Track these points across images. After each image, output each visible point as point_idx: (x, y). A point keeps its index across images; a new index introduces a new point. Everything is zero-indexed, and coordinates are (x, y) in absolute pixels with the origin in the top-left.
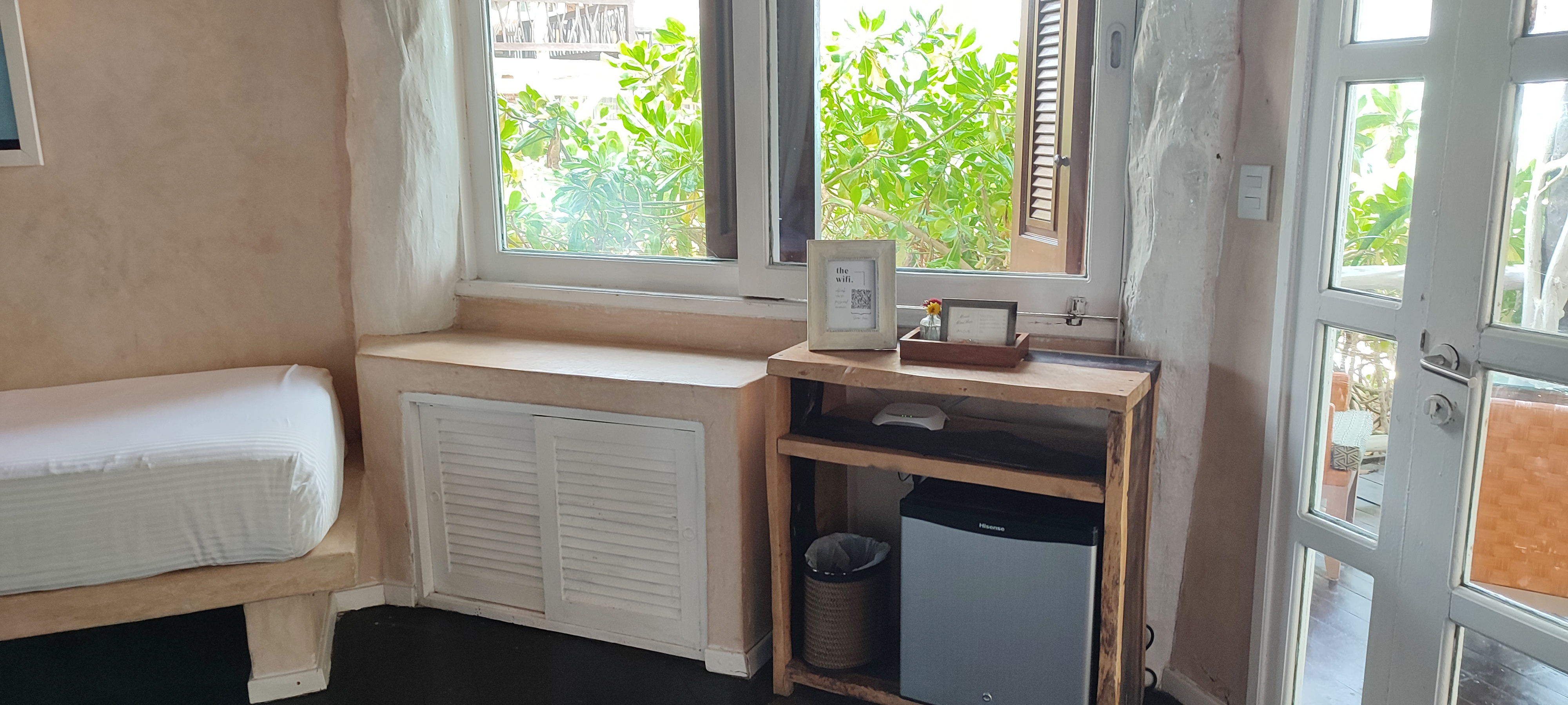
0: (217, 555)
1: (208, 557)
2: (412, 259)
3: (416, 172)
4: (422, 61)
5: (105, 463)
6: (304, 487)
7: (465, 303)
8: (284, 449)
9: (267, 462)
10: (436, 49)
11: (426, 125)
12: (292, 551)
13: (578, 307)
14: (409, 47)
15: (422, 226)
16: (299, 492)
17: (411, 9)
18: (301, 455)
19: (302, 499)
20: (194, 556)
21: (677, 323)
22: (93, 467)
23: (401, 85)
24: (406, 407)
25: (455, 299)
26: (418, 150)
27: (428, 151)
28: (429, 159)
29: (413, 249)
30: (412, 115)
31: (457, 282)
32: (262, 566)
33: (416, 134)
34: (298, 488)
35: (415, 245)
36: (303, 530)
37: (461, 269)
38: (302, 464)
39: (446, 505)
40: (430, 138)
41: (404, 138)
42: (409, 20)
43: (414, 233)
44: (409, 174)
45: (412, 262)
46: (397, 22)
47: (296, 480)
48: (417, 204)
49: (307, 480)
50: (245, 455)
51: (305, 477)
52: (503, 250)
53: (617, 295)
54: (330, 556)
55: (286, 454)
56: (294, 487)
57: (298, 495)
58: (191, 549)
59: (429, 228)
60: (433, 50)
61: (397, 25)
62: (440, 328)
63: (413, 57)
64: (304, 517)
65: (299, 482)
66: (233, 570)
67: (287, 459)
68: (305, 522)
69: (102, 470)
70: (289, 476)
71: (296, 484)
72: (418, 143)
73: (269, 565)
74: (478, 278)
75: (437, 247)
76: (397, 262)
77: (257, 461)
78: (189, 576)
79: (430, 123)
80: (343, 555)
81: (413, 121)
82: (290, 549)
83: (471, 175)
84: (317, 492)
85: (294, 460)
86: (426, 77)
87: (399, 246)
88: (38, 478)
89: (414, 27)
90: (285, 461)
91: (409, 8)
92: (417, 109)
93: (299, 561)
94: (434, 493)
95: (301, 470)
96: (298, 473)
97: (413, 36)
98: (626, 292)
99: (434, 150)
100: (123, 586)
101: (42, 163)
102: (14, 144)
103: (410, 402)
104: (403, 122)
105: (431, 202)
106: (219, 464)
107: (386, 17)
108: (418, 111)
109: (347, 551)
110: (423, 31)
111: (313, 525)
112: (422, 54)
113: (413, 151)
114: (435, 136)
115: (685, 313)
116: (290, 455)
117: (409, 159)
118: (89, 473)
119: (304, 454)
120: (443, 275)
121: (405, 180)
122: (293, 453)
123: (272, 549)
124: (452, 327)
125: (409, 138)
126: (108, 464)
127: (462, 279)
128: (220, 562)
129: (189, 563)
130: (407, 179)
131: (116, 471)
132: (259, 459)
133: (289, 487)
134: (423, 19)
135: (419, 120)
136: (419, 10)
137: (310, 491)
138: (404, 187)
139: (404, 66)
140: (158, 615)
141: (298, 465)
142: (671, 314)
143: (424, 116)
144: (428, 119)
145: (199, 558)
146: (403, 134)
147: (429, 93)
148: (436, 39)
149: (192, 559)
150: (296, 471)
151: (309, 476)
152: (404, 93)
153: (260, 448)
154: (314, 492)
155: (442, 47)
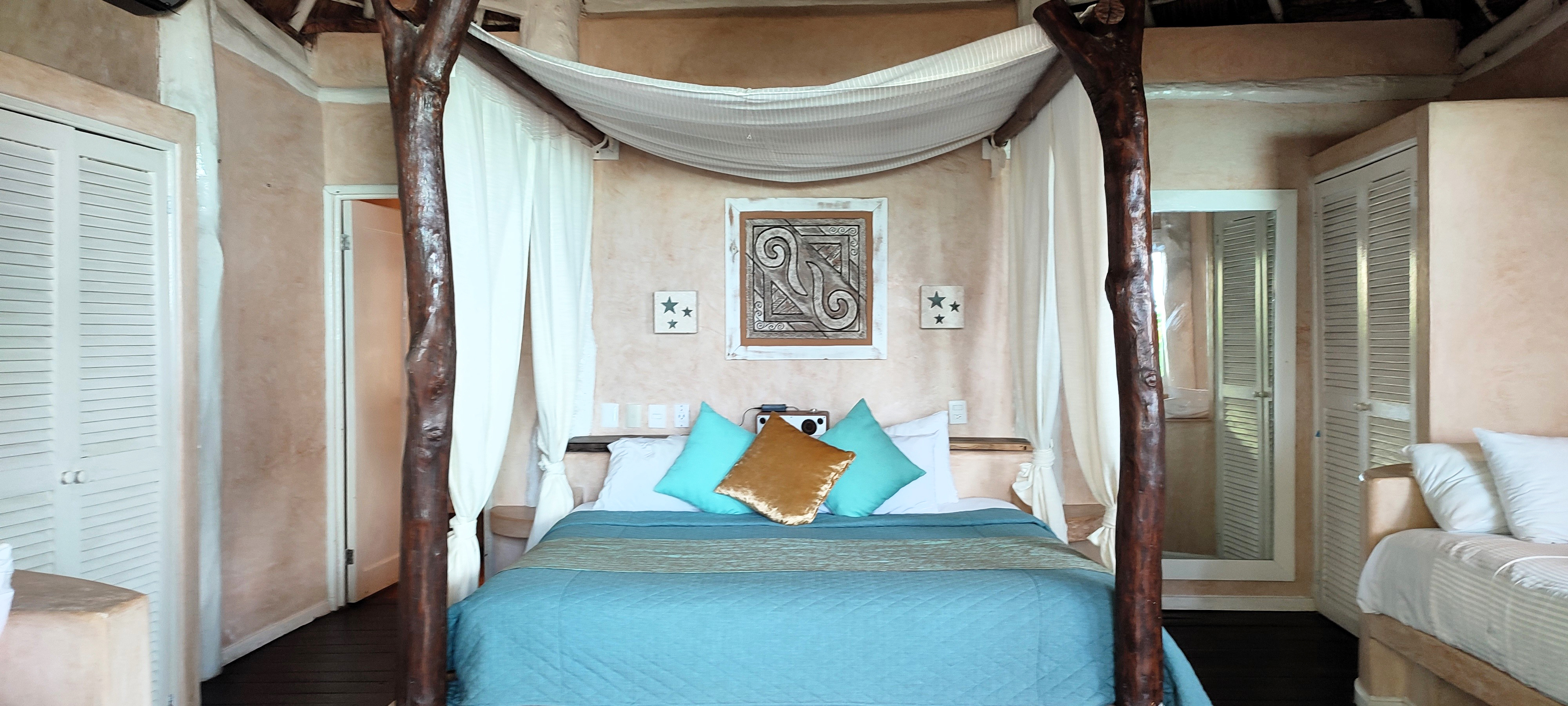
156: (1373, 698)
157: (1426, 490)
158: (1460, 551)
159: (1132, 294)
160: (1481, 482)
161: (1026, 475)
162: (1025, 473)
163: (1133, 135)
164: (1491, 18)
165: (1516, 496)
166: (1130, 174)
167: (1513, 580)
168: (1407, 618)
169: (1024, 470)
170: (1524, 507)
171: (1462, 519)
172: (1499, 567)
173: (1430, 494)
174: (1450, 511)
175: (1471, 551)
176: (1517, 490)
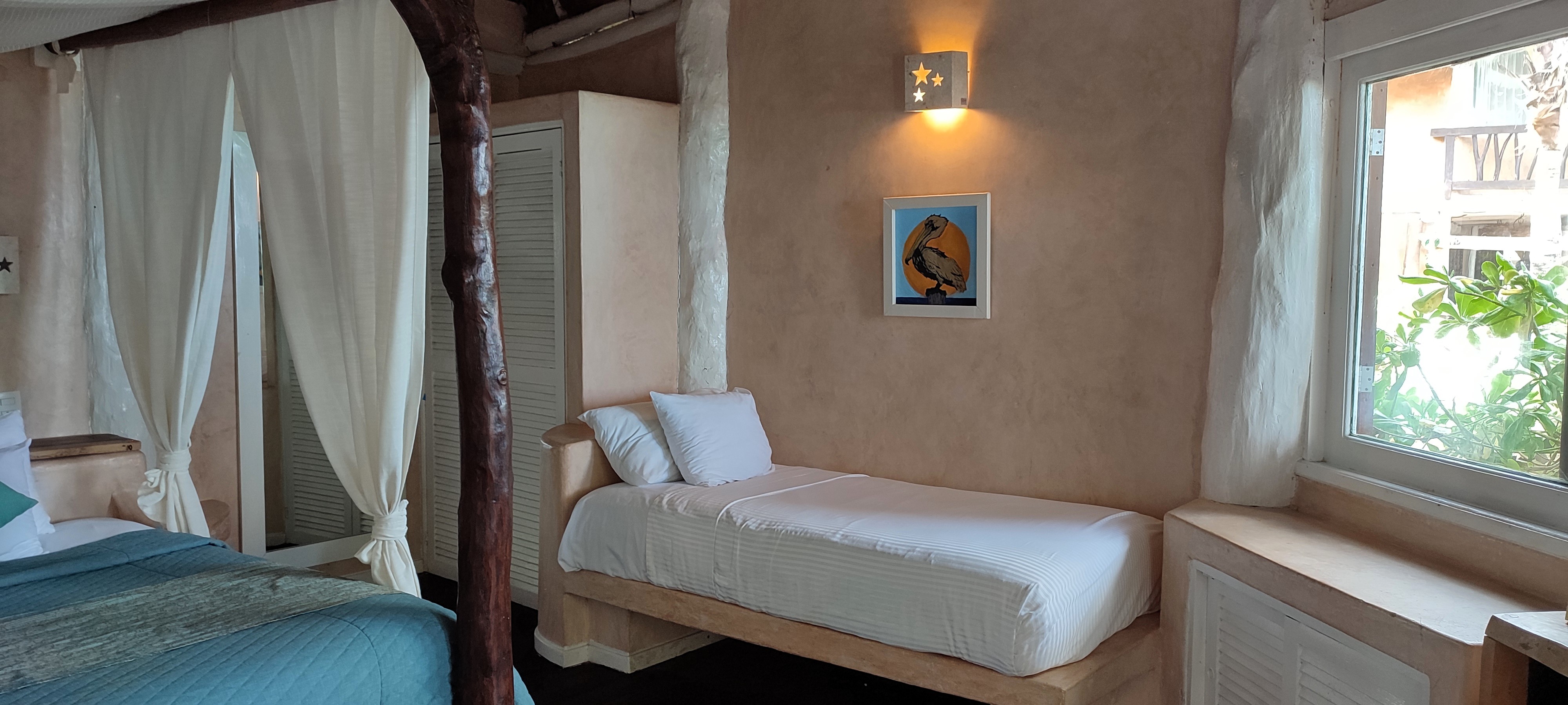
0: (964, 651)
1: (958, 650)
2: (1248, 430)
3: (1261, 344)
4: (1280, 235)
5: (909, 551)
6: (1030, 615)
7: (1304, 485)
8: (1027, 577)
9: (1008, 584)
10: (1297, 223)
11: (1276, 298)
12: (1014, 669)
13: (1400, 510)
14: (1268, 221)
15: (1262, 399)
16: (1025, 617)
17: (1275, 185)
18: (1038, 587)
19: (1027, 625)
20: (949, 645)
21: (1500, 554)
22: (900, 552)
23: (1255, 259)
24: (1193, 575)
25: (1294, 479)
26: (1265, 323)
27: (1275, 324)
28: (1276, 332)
29: (1249, 420)
30: (1262, 288)
31: (1298, 461)
32: (994, 673)
33: (1265, 307)
34: (1026, 614)
35: (1252, 417)
36: (1024, 653)
37: (1304, 448)
38: (1035, 594)
39: (1219, 686)
40: (1279, 311)
41: (1252, 311)
42: (1272, 195)
43: (1253, 404)
44: (1252, 346)
45: (1247, 434)
46: (1259, 198)
47: (1026, 606)
48: (1258, 375)
49: (1035, 610)
50: (997, 573)
51: (1034, 606)
52: (1350, 435)
53: (1439, 505)
54: (1045, 685)
55: (1025, 582)
56: (1022, 612)
57: (1024, 620)
58: (947, 639)
59: (1268, 401)
60: (1293, 224)
61: (1260, 201)
62: (1274, 504)
63: (1271, 231)
64: (1027, 641)
65: (1028, 609)
66: (974, 668)
67: (1025, 586)
68: (1027, 647)
69: (904, 556)
70: (1021, 601)
71: (1024, 610)
72: (1266, 315)
73: (998, 675)
74: (1324, 461)
75: (1277, 422)
76: (1233, 432)
77: (1002, 581)
78: (944, 661)
79: (1280, 296)
80: (1055, 688)
81: (1263, 294)
82: (1012, 666)
83: (1329, 352)
84: (1043, 624)
85: (1029, 588)
86: (1282, 251)
87: (1237, 416)
88: (868, 550)
89: (1275, 202)
90: (1023, 587)
91: (1273, 184)
92: (1269, 282)
93: (1020, 680)
94: (1210, 669)
95: (1033, 599)
96: (1029, 602)
97: (1273, 211)
98: (1450, 503)
99: (1283, 324)
100: (903, 652)
101: (988, 317)
102: (972, 302)
103: (1198, 570)
104: (1253, 295)
105: (1273, 376)
106: (976, 575)
107: (1251, 193)
108: (1270, 284)
109: (1059, 686)
110: (1284, 207)
111: (1035, 652)
112: (1281, 228)
113: (1260, 323)
114: (1285, 310)
115: (1509, 543)
116: (1029, 583)
117: (1254, 330)
118: (896, 555)
119: (1041, 586)
120: (1280, 452)
121: (1248, 351)
122: (1032, 582)
123: (999, 661)
124: (1288, 507)
125: (1257, 310)
126: (909, 553)
127: (1303, 459)
128: (966, 658)
129: (946, 651)
130: (1251, 351)
131: (911, 559)
132: (1004, 580)
133: (1018, 611)
134: (1286, 194)
135: (1269, 293)
136: (1283, 184)
137: (1036, 621)
138: (1247, 358)
139: (1260, 240)
140: (921, 685)
141: (1031, 593)
142: (1494, 540)
143: (1274, 289)
144: (1278, 292)
145: (953, 649)
146: (1252, 306)
147: (1283, 267)
148: (1297, 213)
149: (947, 648)
150: (1027, 599)
151: (1038, 606)
152: (1257, 266)
153: (1010, 571)
154: (1040, 623)
155: (1303, 221)
156: (566, 648)
157: (610, 451)
158: (671, 503)
159: (480, 282)
160: (654, 439)
161: (155, 485)
162: (152, 484)
163: (480, 102)
164: (559, 11)
165: (688, 449)
166: (477, 146)
167: (738, 524)
168: (613, 570)
169: (151, 480)
170: (697, 457)
171: (651, 474)
172: (719, 514)
173: (615, 454)
174: (638, 467)
175: (681, 502)
176: (688, 443)
